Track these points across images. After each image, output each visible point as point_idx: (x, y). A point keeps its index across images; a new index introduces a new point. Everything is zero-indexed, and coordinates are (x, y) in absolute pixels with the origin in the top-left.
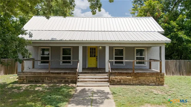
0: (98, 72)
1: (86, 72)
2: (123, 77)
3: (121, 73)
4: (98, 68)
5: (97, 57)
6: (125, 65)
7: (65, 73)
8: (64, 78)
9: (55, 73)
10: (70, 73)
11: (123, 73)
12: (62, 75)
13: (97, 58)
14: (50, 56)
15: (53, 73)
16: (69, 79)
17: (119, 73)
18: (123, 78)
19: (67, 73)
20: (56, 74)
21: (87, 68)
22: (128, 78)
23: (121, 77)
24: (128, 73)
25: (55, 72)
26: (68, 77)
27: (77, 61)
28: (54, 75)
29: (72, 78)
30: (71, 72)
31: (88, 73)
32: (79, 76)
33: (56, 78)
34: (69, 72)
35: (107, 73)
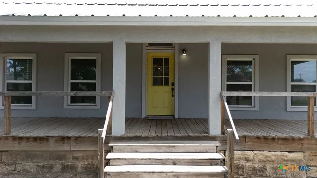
0: (182, 134)
1: (139, 134)
2: (273, 155)
3: (266, 138)
4: (177, 116)
5: (173, 84)
6: (256, 109)
7: (64, 139)
8: (61, 157)
9: (28, 139)
10: (80, 137)
11: (274, 139)
12: (52, 147)
13: (173, 89)
14: (33, 81)
15: (21, 139)
16: (76, 158)
17: (258, 138)
18: (273, 158)
19: (69, 138)
20: (33, 144)
21: (143, 116)
22: (292, 156)
23: (266, 153)
24: (293, 139)
25: (28, 135)
26: (75, 155)
27: (107, 95)
28: (24, 147)
29: (88, 157)
30: (84, 135)
31: (146, 139)
32: (111, 150)
33: (29, 156)
34: (78, 135)
35: (213, 139)
